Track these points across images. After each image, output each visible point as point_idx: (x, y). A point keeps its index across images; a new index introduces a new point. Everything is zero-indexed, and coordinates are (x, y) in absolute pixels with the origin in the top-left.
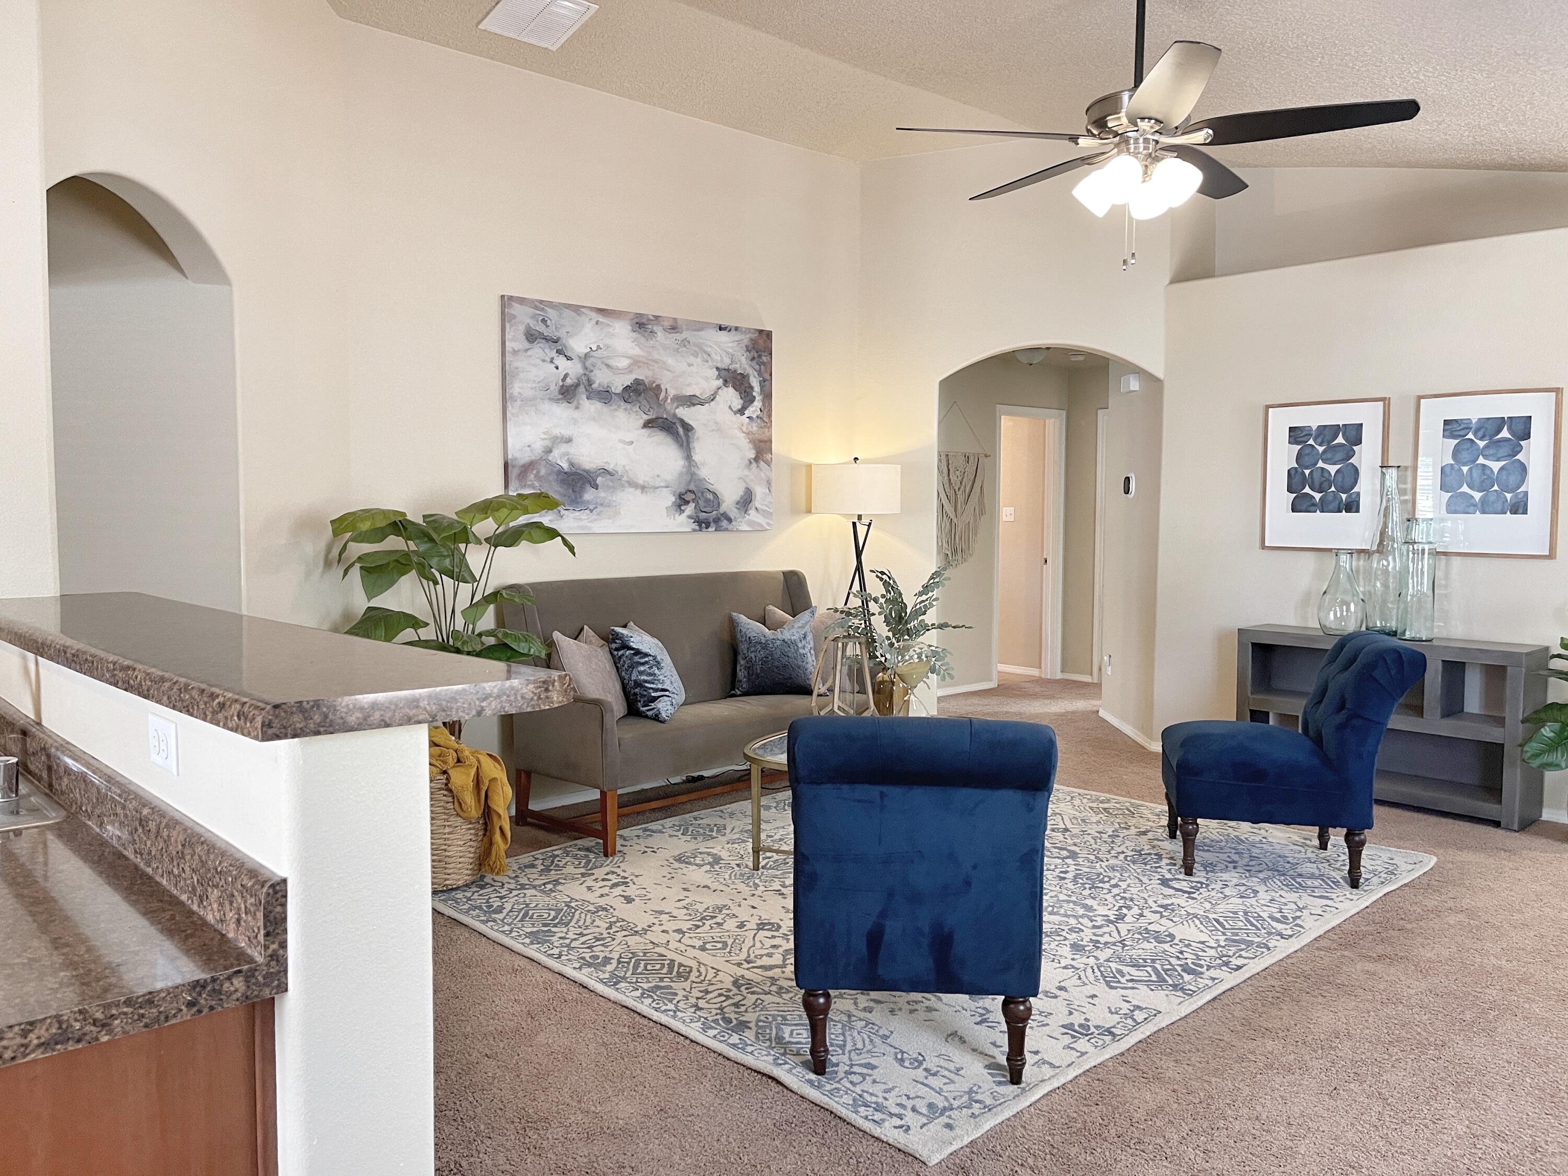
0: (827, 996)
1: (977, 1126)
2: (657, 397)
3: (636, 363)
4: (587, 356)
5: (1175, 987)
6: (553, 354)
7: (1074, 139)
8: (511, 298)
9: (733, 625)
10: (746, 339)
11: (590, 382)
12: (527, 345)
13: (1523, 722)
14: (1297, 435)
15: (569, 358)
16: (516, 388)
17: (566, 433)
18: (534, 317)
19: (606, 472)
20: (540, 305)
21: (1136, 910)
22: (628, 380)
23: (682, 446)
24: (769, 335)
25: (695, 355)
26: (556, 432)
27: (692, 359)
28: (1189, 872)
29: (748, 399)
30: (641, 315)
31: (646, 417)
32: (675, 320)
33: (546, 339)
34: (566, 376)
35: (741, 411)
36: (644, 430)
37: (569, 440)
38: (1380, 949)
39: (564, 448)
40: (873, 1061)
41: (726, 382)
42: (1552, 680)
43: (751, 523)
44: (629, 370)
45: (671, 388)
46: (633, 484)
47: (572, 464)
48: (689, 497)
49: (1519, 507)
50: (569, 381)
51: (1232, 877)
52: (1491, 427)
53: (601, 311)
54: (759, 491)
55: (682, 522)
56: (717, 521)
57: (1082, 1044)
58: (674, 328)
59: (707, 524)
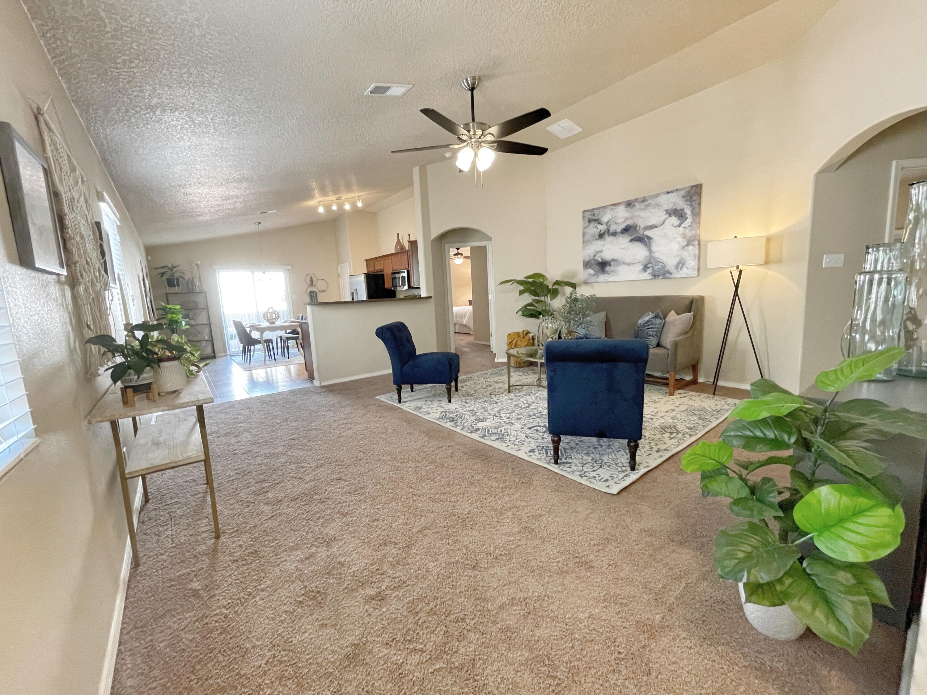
2: (635, 229)
3: (627, 219)
4: (608, 222)
6: (597, 224)
10: (682, 193)
11: (608, 230)
12: (588, 224)
15: (602, 224)
16: (586, 238)
17: (600, 249)
18: (590, 215)
19: (614, 260)
20: (592, 210)
22: (623, 226)
23: (647, 246)
24: (700, 186)
25: (655, 208)
26: (597, 250)
27: (652, 210)
29: (684, 219)
30: (629, 201)
31: (631, 238)
32: (644, 197)
33: (595, 220)
35: (679, 226)
36: (631, 243)
37: (601, 251)
39: (600, 254)
41: (670, 216)
43: (685, 274)
44: (624, 222)
45: (641, 223)
46: (624, 263)
47: (602, 259)
48: (650, 265)
50: (602, 232)
53: (613, 205)
54: (690, 260)
55: (646, 276)
56: (664, 274)
58: (644, 200)
59: (658, 276)
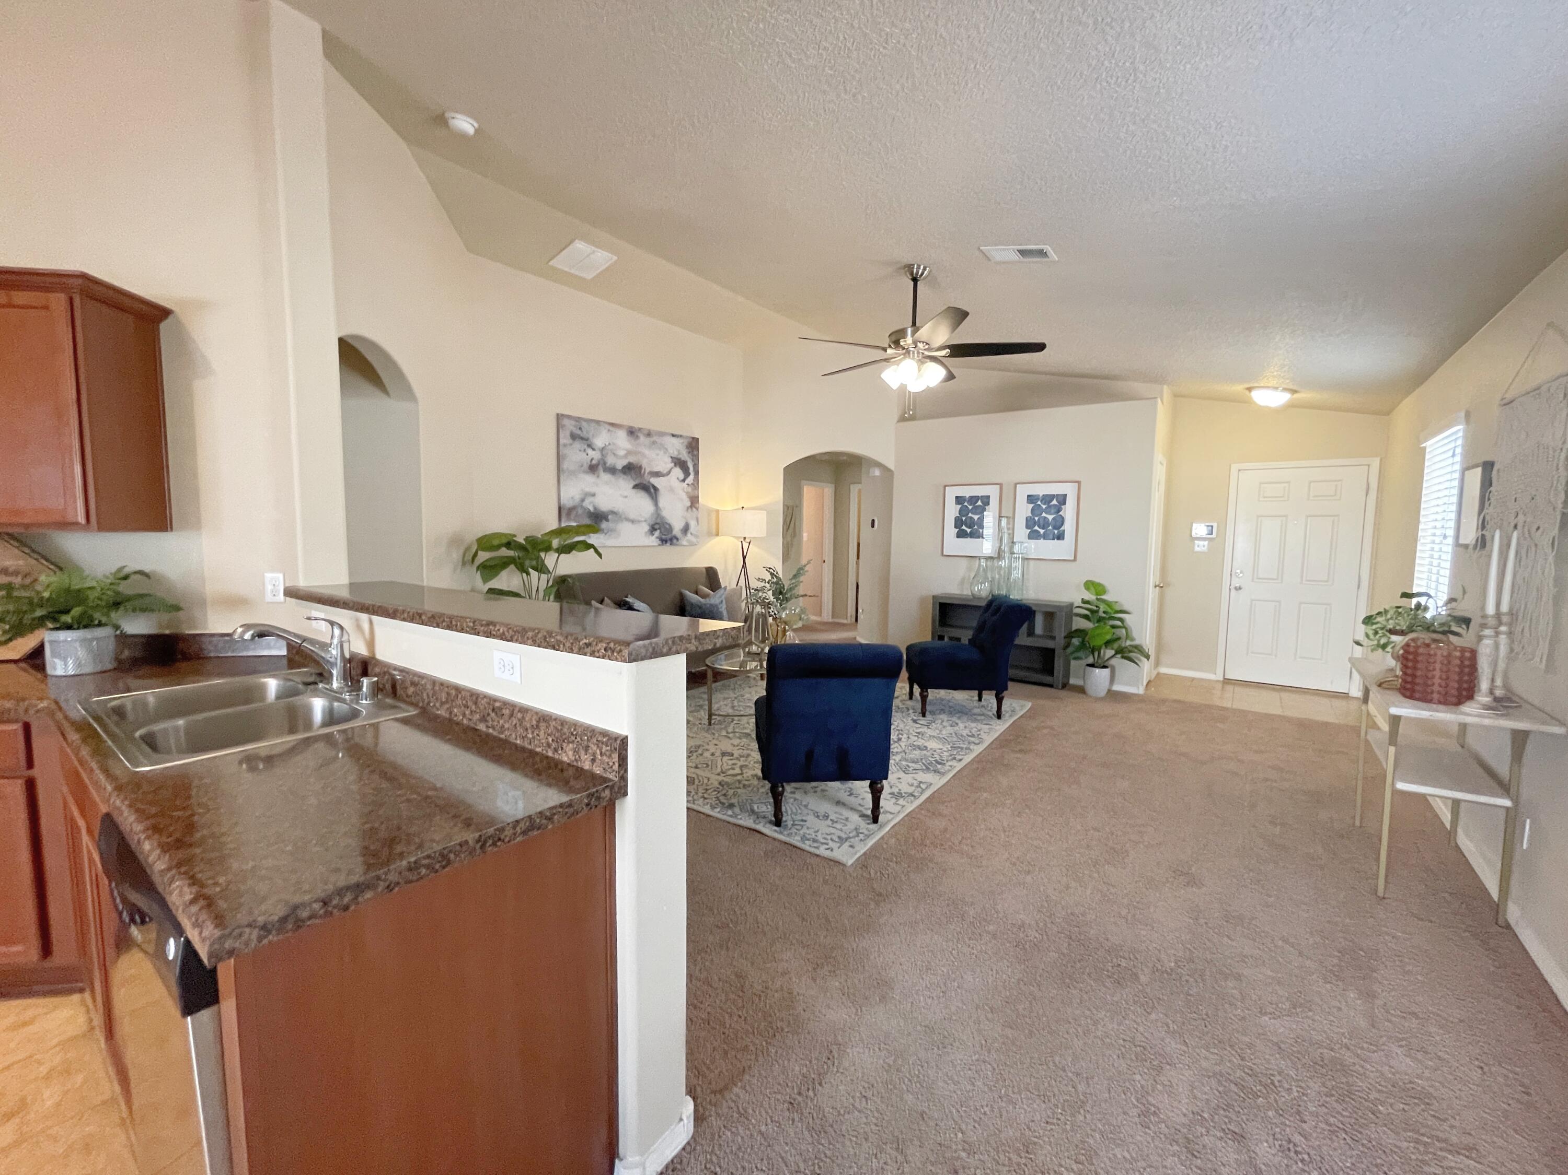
0: (783, 787)
1: (865, 845)
2: (640, 472)
3: (629, 453)
4: (603, 448)
5: (935, 771)
6: (586, 447)
7: (885, 350)
8: (562, 415)
9: (682, 597)
10: (686, 442)
11: (605, 463)
12: (570, 441)
13: (1065, 637)
14: (959, 500)
15: (594, 449)
16: (565, 465)
17: (592, 490)
18: (575, 426)
19: (613, 513)
20: (578, 419)
21: (905, 736)
22: (624, 462)
23: (652, 498)
24: (698, 439)
25: (660, 449)
26: (587, 490)
27: (658, 451)
28: (924, 715)
29: (687, 473)
30: (631, 427)
31: (634, 483)
32: (649, 431)
33: (582, 439)
34: (592, 460)
35: (684, 481)
36: (634, 491)
37: (594, 495)
38: (1019, 747)
39: (591, 499)
40: (804, 818)
41: (675, 465)
42: (1075, 618)
43: (688, 541)
44: (626, 456)
45: (647, 467)
46: (627, 519)
47: (595, 508)
48: (657, 527)
49: (1060, 537)
50: (594, 462)
51: (944, 717)
52: (1048, 499)
53: (612, 425)
54: (693, 524)
55: (653, 540)
56: (671, 540)
57: (901, 802)
58: (649, 434)
59: (666, 542)
